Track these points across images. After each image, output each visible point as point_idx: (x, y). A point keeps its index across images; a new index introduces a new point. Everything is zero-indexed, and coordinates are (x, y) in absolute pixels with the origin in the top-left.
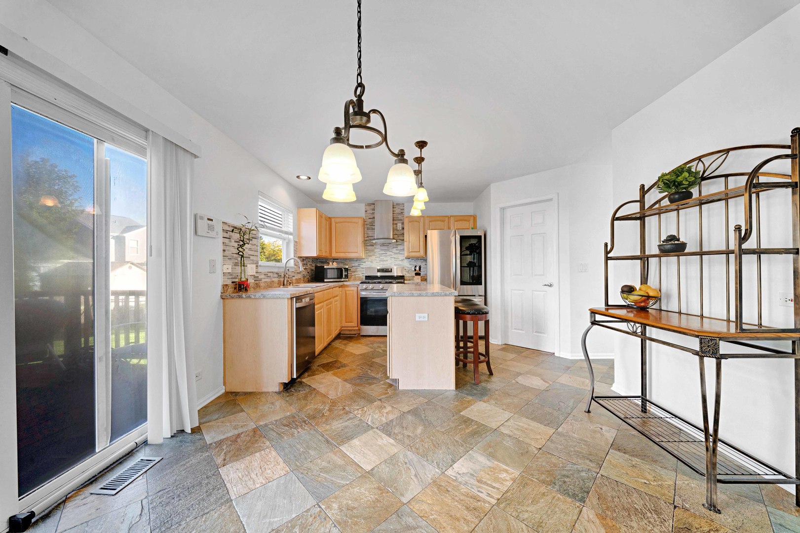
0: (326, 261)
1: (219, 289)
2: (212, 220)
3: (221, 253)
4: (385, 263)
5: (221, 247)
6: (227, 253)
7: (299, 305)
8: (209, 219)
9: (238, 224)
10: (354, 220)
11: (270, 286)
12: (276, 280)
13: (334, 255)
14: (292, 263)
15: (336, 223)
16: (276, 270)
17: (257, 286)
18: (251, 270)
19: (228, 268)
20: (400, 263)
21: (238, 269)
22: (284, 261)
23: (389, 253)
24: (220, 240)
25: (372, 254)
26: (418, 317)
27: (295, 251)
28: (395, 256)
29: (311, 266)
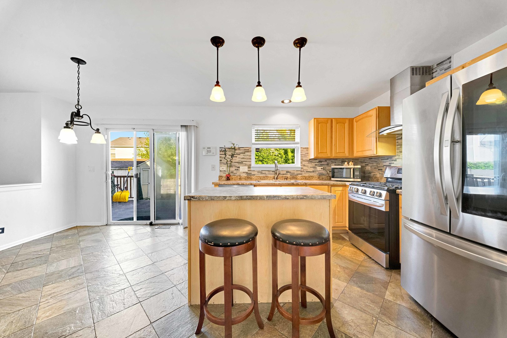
2: (210, 148)
3: (219, 161)
5: (219, 159)
6: (222, 161)
8: (208, 148)
10: (369, 114)
11: (263, 179)
12: (271, 176)
15: (357, 122)
18: (243, 169)
19: (223, 168)
21: (231, 169)
24: (218, 156)
27: (305, 155)
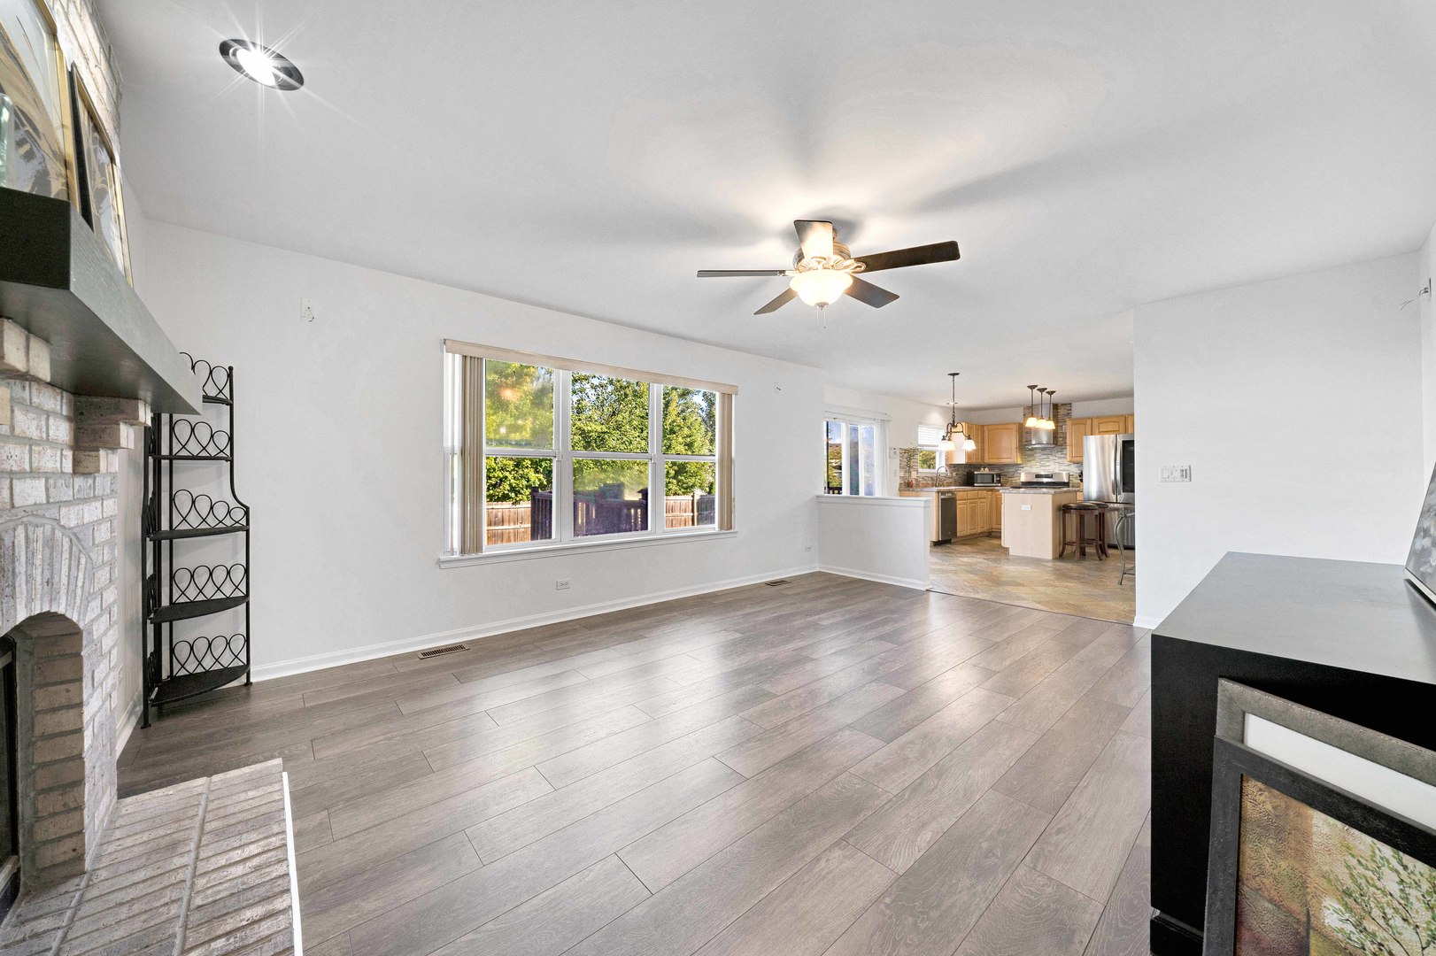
0: (978, 467)
1: (898, 485)
3: (898, 465)
4: (1047, 468)
5: (898, 461)
6: (901, 465)
7: (943, 497)
8: (894, 449)
9: (906, 447)
10: (1006, 427)
11: (926, 486)
12: (930, 482)
13: (987, 461)
14: (943, 470)
15: (989, 430)
16: (929, 475)
17: (918, 486)
18: (914, 475)
19: (902, 474)
20: (1067, 468)
21: (907, 475)
22: (937, 467)
23: (1051, 458)
24: (897, 457)
25: (1032, 458)
26: (1024, 507)
27: (947, 460)
28: (1060, 461)
29: (963, 472)
